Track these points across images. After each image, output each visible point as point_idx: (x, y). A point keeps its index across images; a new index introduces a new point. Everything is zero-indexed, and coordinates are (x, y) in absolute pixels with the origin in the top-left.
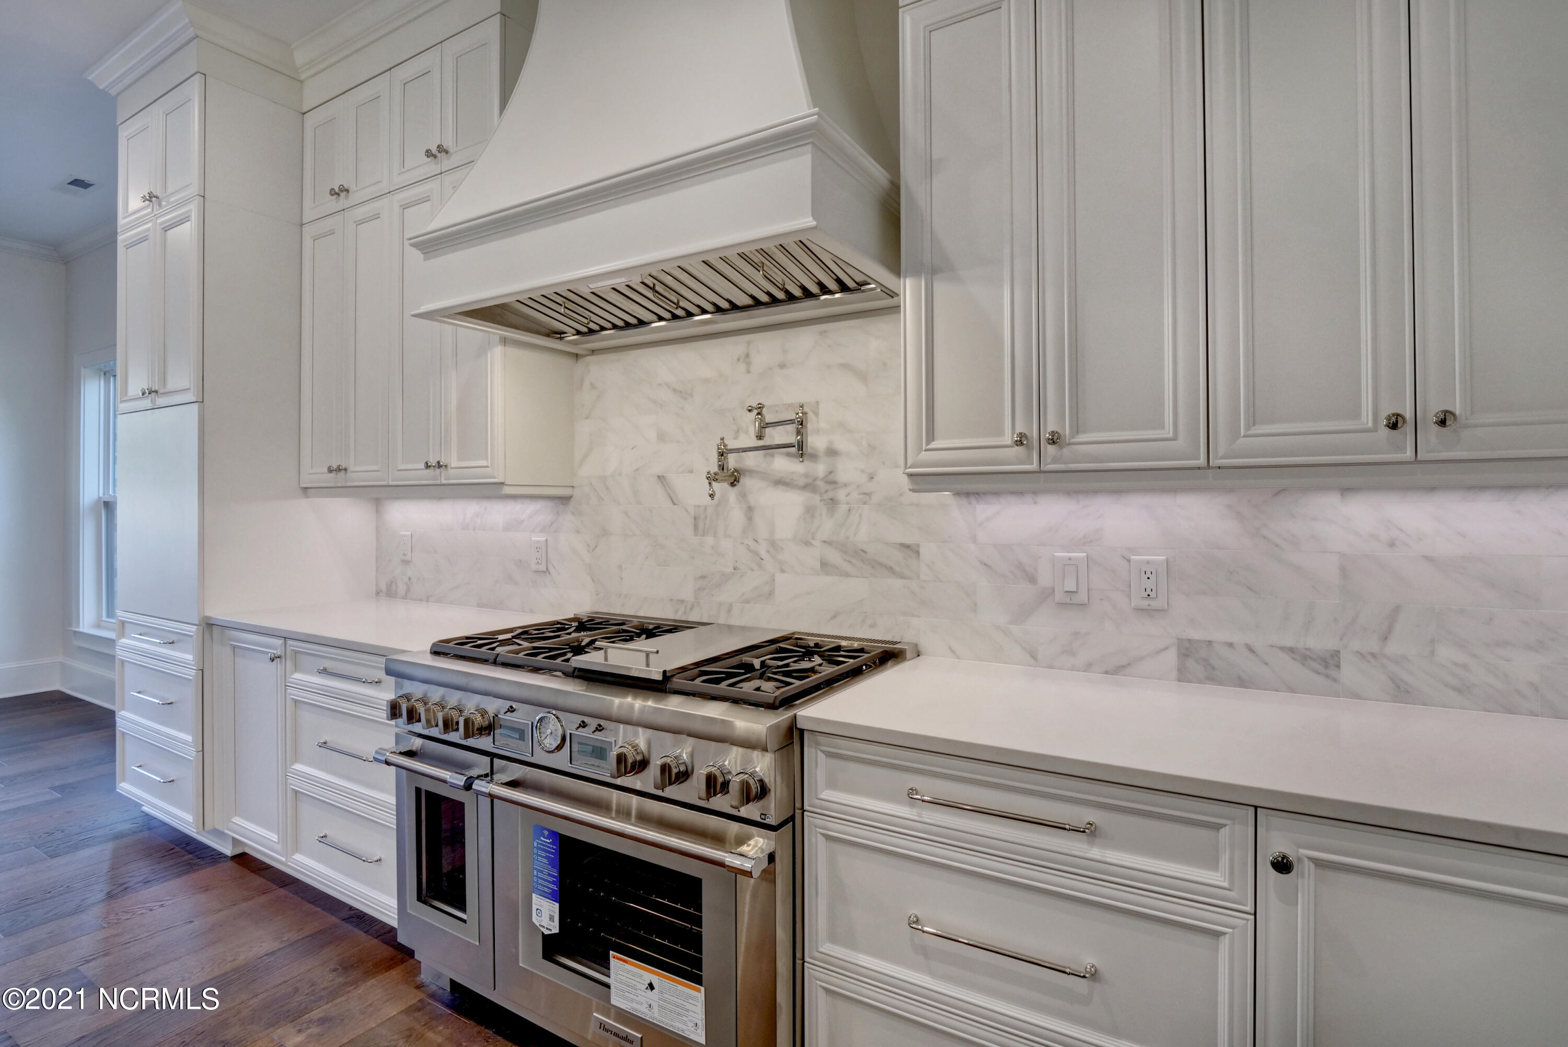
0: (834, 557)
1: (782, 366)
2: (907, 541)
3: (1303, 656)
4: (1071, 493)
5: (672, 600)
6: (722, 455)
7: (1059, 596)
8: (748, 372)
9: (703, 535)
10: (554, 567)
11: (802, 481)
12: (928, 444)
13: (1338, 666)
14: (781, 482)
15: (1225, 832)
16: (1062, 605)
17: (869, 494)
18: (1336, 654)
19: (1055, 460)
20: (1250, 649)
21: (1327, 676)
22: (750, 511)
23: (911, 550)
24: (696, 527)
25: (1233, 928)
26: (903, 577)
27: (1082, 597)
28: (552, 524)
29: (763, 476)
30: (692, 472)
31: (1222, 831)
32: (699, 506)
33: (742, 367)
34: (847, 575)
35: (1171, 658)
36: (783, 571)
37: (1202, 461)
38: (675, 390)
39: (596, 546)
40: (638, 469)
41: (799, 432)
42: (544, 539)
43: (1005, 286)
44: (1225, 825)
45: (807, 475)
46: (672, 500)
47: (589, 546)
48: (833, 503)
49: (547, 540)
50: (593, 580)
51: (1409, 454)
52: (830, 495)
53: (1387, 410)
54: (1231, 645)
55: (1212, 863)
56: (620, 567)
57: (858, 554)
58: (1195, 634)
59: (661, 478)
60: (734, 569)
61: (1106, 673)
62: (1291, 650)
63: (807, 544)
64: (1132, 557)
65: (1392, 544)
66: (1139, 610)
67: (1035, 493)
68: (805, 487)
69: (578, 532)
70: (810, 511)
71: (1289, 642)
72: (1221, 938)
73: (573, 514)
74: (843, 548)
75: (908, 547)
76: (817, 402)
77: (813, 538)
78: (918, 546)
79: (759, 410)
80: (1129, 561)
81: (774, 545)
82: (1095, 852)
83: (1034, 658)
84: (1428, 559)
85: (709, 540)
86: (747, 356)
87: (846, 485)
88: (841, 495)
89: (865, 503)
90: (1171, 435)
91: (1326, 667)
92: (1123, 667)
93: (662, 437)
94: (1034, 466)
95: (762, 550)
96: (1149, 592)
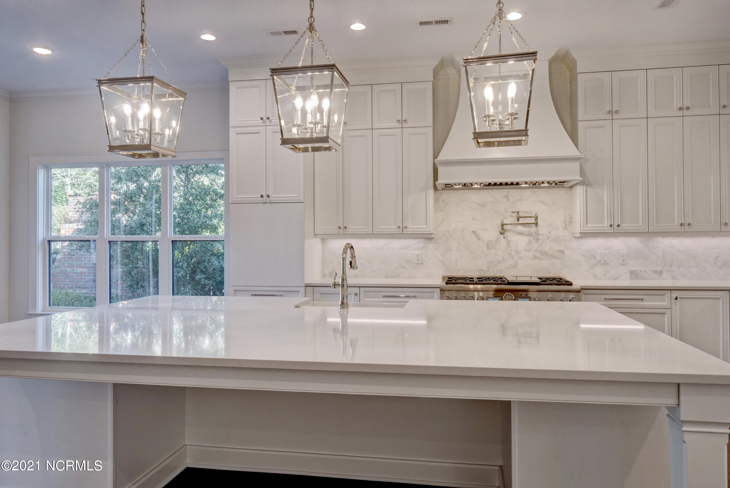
0: (538, 254)
1: (520, 200)
2: (560, 249)
3: (655, 272)
4: (604, 237)
5: (478, 270)
6: (503, 225)
7: (602, 262)
8: (508, 200)
9: (491, 249)
10: (425, 262)
11: (527, 233)
12: (586, 225)
13: (662, 273)
14: (520, 233)
15: (666, 296)
16: (603, 264)
17: (549, 237)
18: (662, 271)
19: (617, 230)
20: (645, 271)
21: (660, 276)
22: (509, 242)
23: (562, 252)
24: (488, 247)
25: (667, 311)
26: (559, 259)
27: (608, 262)
28: (424, 247)
29: (514, 232)
30: (486, 230)
31: (665, 295)
32: (489, 241)
33: (505, 199)
34: (542, 259)
35: (628, 275)
36: (520, 259)
37: (647, 231)
38: (479, 204)
39: (445, 254)
40: (464, 229)
41: (536, 220)
42: (420, 252)
43: (605, 191)
44: (666, 294)
45: (529, 232)
46: (478, 239)
47: (442, 254)
48: (537, 239)
49: (422, 253)
50: (444, 265)
51: (683, 230)
52: (537, 237)
53: (680, 222)
54: (641, 271)
55: (663, 301)
56: (456, 261)
57: (546, 254)
58: (634, 269)
59: (474, 232)
60: (503, 259)
61: (614, 279)
62: (653, 271)
63: (529, 251)
64: (620, 252)
65: (672, 248)
66: (621, 264)
67: (596, 237)
68: (528, 235)
69: (437, 249)
70: (530, 242)
71: (653, 269)
72: (666, 314)
73: (434, 243)
74: (541, 252)
75: (561, 251)
76: (532, 211)
77: (531, 250)
78: (564, 251)
79: (518, 213)
80: (619, 253)
81: (517, 252)
82: (643, 303)
83: (596, 277)
84: (678, 250)
85: (493, 251)
86: (507, 196)
87: (542, 235)
88: (540, 237)
89: (548, 239)
90: (641, 225)
91: (660, 274)
92: (618, 278)
93: (474, 219)
94: (612, 231)
95: (513, 253)
96: (623, 260)
